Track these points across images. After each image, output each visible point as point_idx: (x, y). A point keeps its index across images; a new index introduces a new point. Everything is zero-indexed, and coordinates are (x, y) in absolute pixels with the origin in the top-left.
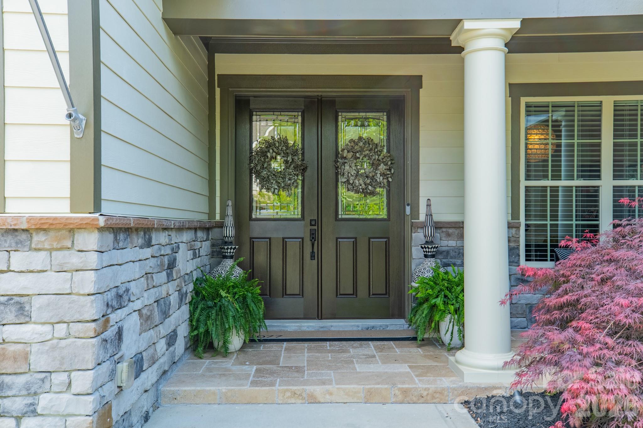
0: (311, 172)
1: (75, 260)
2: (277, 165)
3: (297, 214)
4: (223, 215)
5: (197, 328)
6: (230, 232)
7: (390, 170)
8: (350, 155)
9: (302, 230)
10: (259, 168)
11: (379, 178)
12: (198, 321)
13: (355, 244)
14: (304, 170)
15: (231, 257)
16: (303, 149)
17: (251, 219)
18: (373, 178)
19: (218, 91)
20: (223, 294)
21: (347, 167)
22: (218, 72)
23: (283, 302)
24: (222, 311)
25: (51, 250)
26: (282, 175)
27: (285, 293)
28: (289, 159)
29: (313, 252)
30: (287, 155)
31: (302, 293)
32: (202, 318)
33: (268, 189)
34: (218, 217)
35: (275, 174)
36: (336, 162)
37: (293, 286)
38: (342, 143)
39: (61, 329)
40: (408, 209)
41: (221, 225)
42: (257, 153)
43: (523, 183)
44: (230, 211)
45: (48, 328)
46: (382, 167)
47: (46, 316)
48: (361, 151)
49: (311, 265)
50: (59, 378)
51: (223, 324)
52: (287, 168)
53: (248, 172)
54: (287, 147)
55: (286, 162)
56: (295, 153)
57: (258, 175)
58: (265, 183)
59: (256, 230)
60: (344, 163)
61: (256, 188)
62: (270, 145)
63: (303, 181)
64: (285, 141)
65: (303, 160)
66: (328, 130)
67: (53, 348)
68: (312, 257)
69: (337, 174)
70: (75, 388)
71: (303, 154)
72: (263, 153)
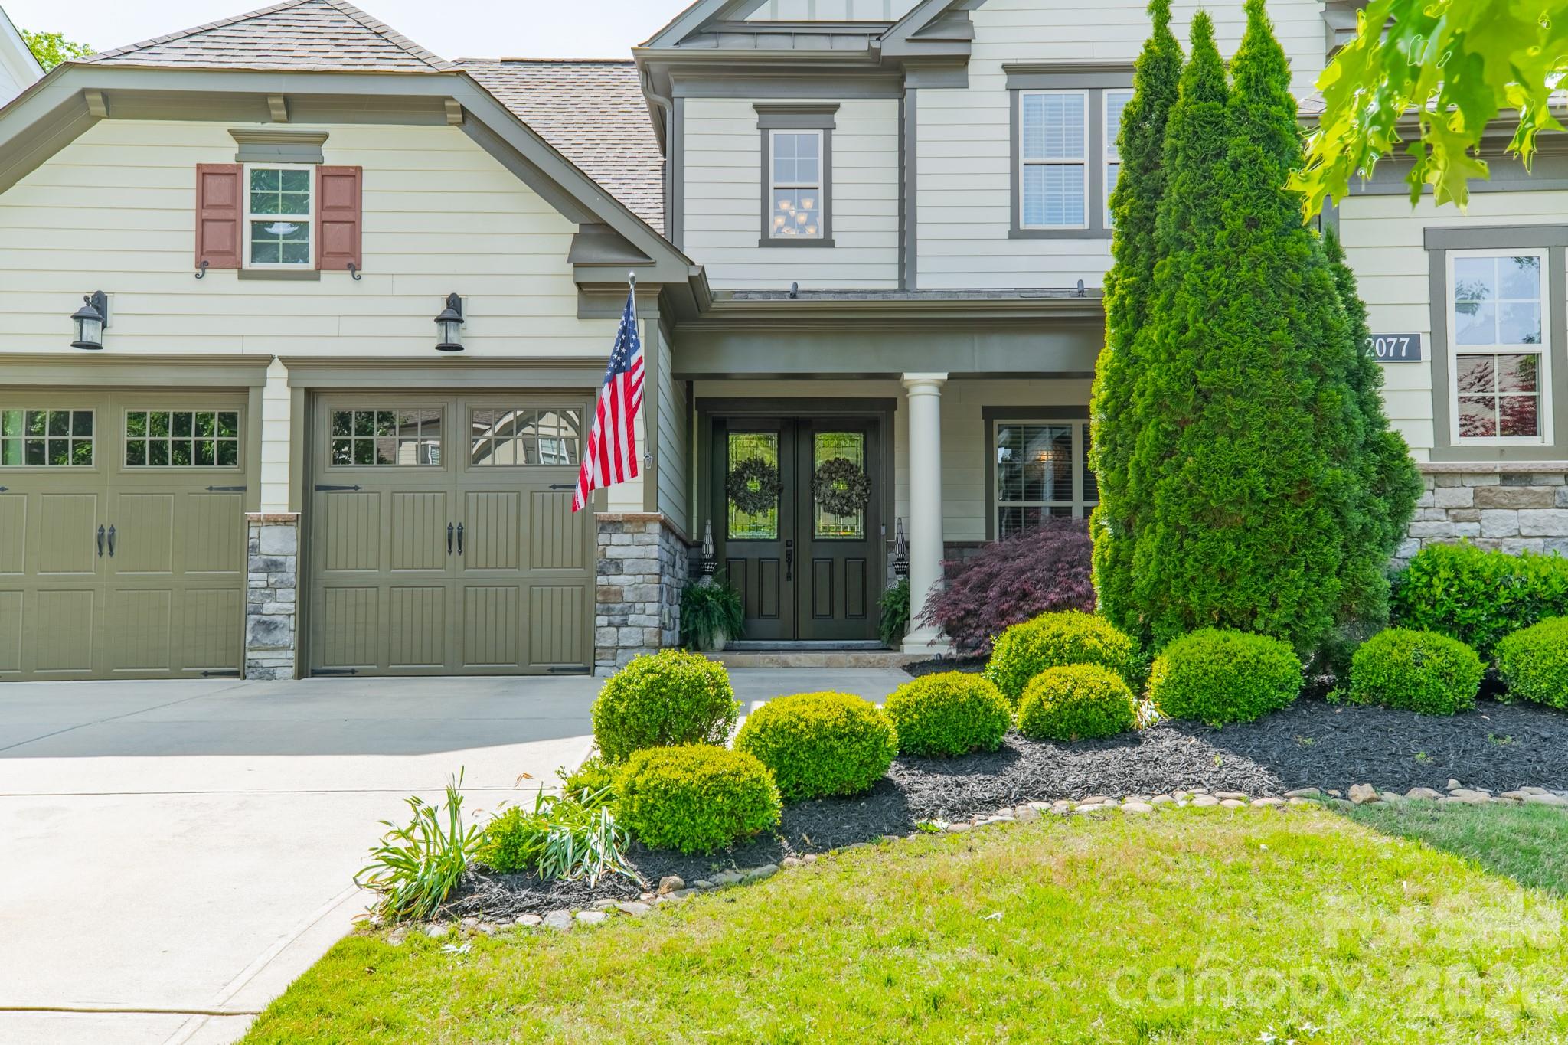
0: (787, 493)
1: (647, 539)
2: (754, 485)
3: (775, 536)
4: (702, 533)
5: (687, 627)
6: (709, 549)
7: (866, 490)
8: (826, 476)
9: (779, 552)
10: (735, 489)
11: (855, 499)
12: (687, 621)
13: (832, 565)
14: (780, 491)
15: (710, 573)
16: (779, 469)
17: (727, 540)
18: (849, 499)
19: (696, 413)
20: (709, 598)
21: (823, 488)
22: (696, 395)
23: (758, 624)
24: (708, 612)
25: (633, 533)
26: (758, 495)
27: (760, 615)
28: (766, 480)
29: (789, 573)
30: (763, 476)
31: (777, 615)
32: (691, 619)
33: (744, 510)
34: (695, 537)
35: (752, 495)
36: (812, 482)
37: (769, 608)
38: (819, 463)
39: (640, 578)
40: (883, 529)
41: (700, 545)
42: (734, 473)
43: (998, 503)
44: (709, 530)
45: (632, 577)
46: (858, 488)
47: (631, 570)
48: (836, 472)
49: (787, 587)
50: (639, 606)
51: (709, 621)
52: (763, 488)
53: (724, 493)
54: (764, 468)
55: (762, 483)
56: (771, 473)
57: (734, 496)
58: (742, 505)
59: (730, 551)
60: (820, 484)
61: (732, 509)
62: (745, 466)
63: (779, 501)
64: (762, 462)
65: (779, 481)
66: (804, 448)
67: (636, 588)
68: (789, 578)
69: (813, 495)
70: (647, 612)
71: (779, 475)
72: (739, 474)
